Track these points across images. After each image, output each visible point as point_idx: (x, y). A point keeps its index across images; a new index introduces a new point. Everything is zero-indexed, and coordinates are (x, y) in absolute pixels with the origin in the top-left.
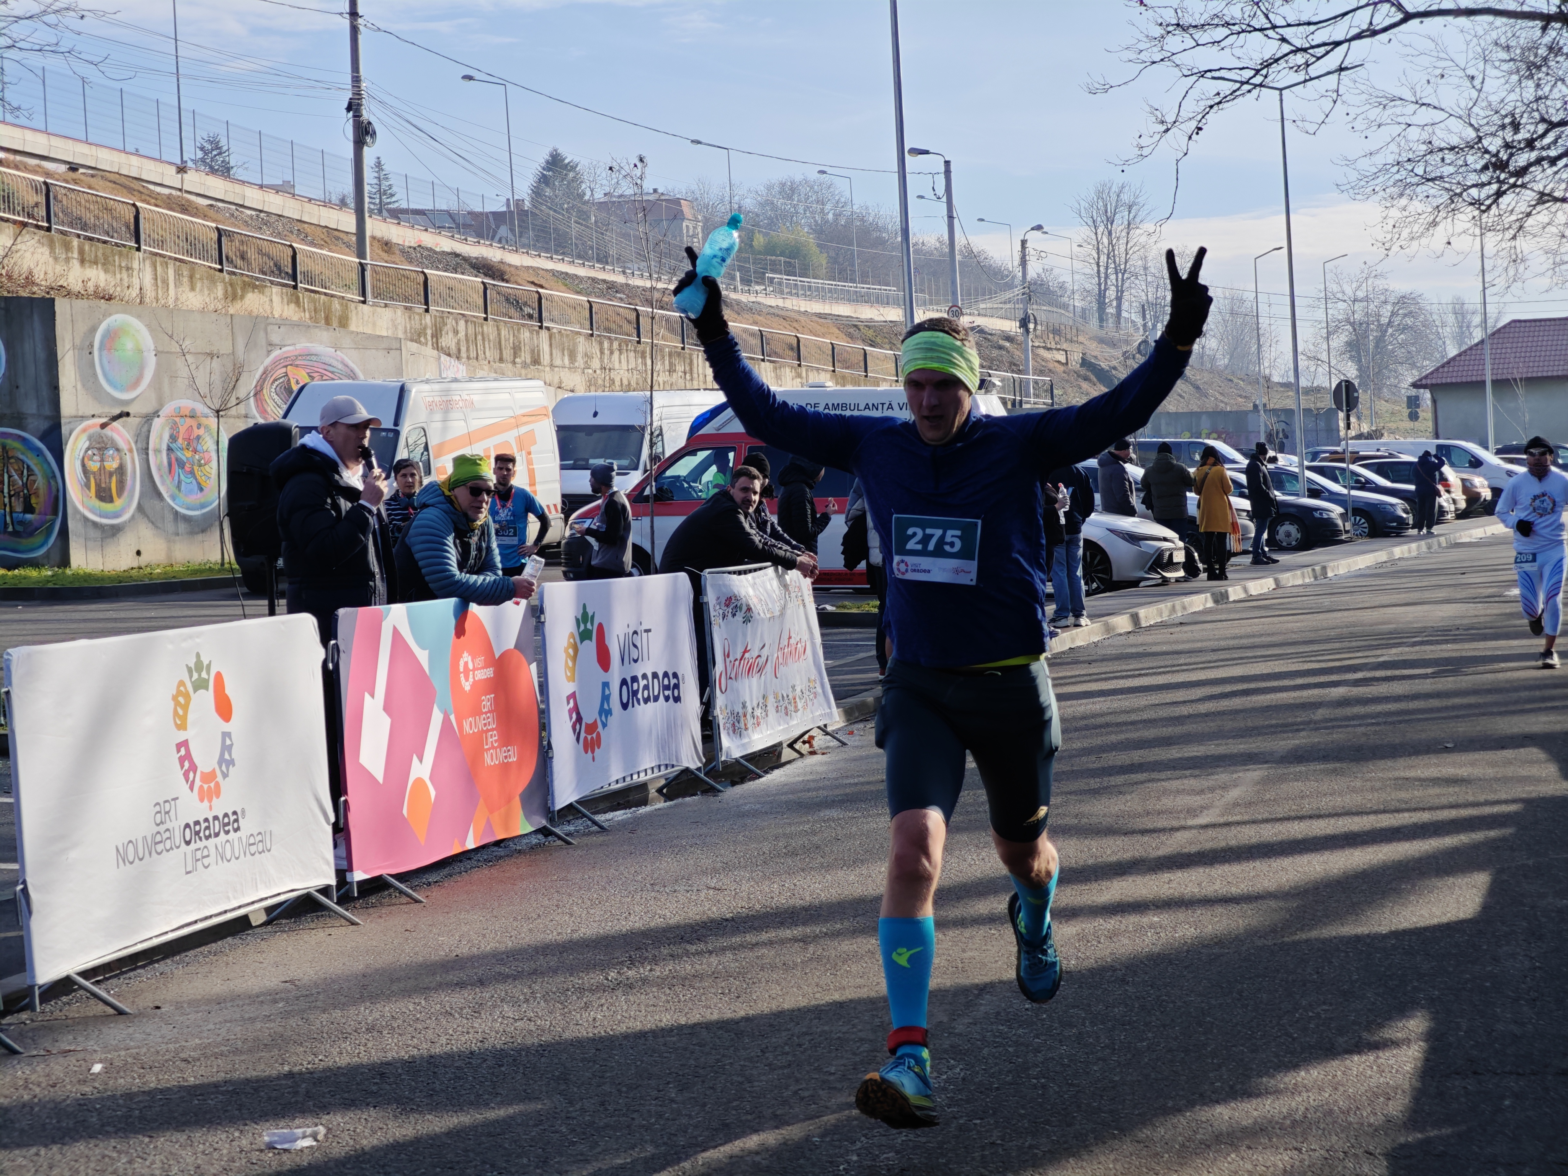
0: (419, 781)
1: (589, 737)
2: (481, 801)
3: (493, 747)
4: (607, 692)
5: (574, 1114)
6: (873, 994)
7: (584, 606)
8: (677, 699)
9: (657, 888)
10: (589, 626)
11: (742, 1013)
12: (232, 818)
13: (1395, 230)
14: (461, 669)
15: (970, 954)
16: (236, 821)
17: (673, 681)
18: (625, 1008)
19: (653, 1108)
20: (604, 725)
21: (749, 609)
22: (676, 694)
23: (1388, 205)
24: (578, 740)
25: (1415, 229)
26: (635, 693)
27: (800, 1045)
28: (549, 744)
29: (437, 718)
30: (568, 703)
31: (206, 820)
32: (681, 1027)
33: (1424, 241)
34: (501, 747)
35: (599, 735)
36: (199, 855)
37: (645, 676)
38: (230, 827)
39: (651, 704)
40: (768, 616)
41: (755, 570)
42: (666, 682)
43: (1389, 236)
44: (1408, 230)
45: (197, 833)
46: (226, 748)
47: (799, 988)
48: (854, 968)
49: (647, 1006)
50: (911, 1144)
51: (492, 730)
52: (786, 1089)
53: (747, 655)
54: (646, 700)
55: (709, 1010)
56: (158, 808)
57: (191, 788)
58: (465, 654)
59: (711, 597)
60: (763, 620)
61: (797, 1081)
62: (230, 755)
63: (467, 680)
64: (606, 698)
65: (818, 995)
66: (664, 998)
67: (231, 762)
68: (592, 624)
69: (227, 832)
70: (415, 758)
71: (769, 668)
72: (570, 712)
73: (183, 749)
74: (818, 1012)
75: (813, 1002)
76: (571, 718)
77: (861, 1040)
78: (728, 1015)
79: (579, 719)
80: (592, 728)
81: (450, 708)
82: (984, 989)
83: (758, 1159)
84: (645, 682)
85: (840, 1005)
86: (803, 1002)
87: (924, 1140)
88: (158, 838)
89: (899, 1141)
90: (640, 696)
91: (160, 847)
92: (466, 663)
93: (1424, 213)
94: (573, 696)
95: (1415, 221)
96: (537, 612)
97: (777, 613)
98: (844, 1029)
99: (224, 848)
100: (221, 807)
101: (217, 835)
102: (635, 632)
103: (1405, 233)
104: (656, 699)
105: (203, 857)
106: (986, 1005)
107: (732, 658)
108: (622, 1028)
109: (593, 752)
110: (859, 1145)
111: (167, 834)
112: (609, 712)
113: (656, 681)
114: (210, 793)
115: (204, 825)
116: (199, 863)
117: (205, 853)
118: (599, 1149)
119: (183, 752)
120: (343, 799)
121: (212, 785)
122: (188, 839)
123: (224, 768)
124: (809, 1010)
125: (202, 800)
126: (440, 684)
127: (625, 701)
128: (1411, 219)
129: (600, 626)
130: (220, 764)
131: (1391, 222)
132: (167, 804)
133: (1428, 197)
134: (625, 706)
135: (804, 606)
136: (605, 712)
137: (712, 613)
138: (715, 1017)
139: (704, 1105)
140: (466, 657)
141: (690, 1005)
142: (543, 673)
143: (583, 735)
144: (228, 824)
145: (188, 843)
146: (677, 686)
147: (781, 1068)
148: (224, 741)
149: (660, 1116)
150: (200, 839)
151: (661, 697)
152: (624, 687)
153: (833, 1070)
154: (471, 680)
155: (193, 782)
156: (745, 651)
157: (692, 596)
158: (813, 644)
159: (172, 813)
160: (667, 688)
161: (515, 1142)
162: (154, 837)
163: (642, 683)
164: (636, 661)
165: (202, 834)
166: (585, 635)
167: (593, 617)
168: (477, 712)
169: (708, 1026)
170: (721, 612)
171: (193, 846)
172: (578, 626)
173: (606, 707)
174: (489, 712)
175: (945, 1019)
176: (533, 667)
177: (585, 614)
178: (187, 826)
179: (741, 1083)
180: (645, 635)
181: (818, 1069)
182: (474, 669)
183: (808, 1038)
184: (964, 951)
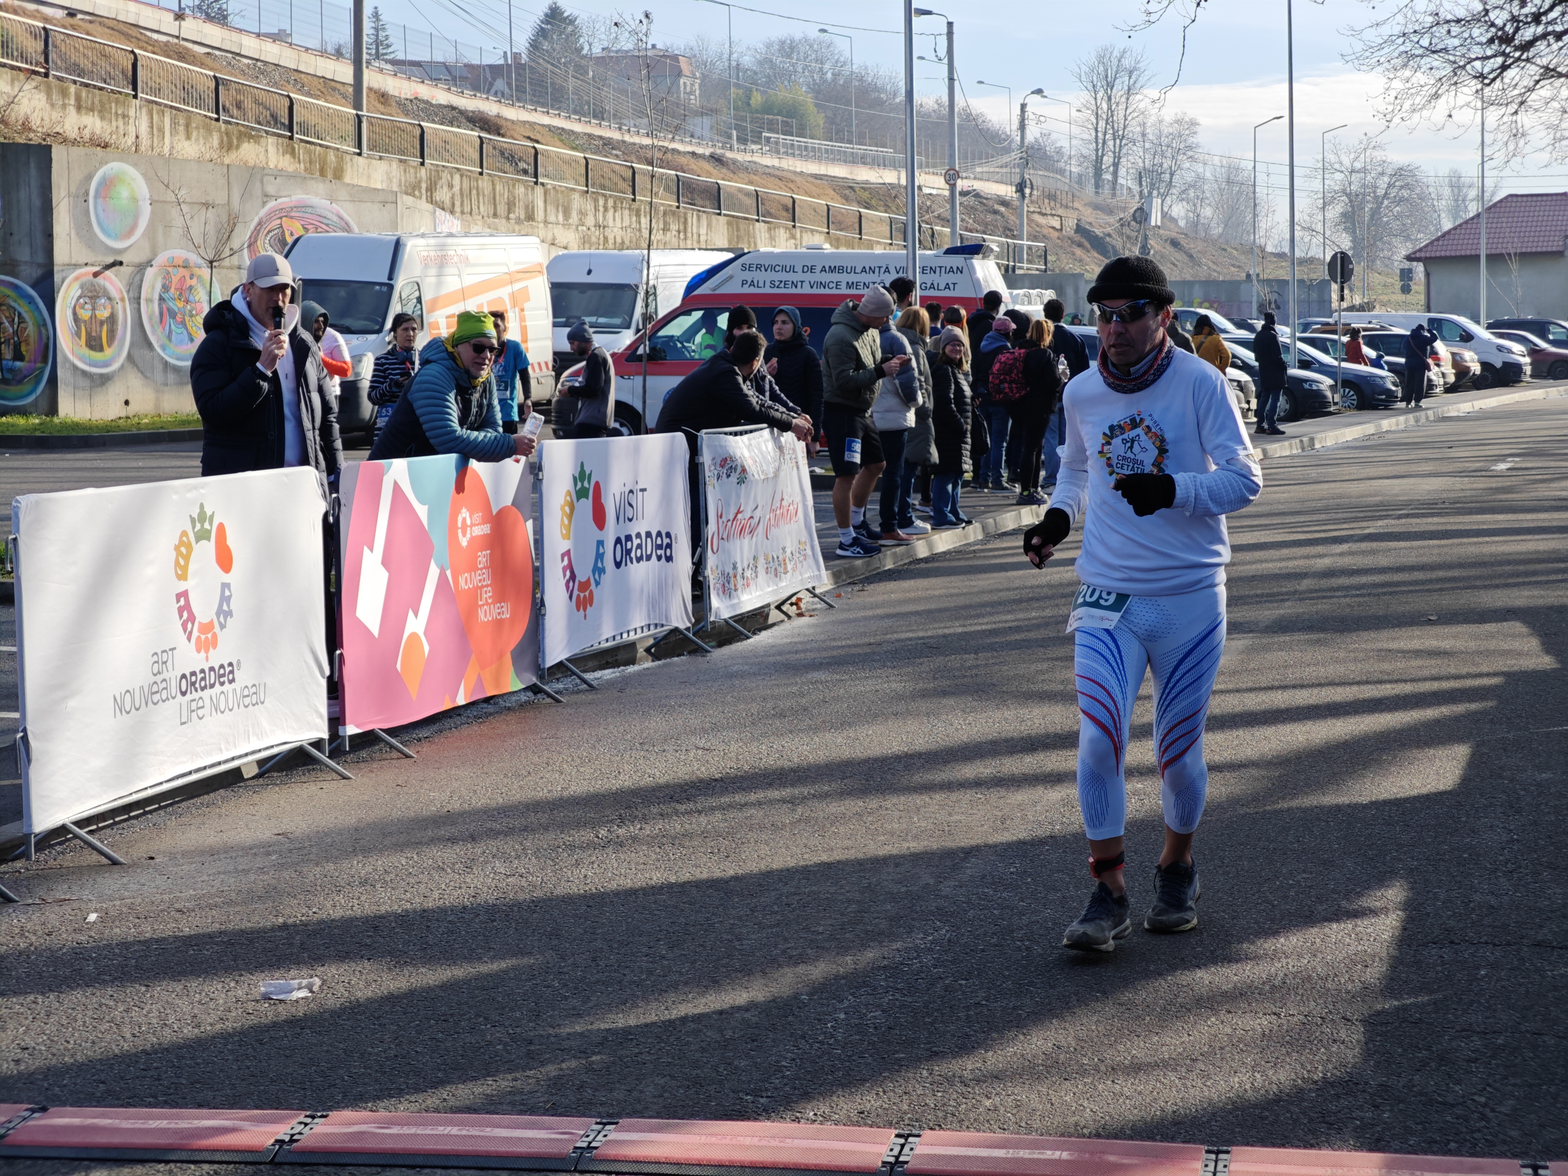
0: (414, 636)
1: (582, 595)
2: (473, 657)
3: (487, 604)
4: (601, 550)
5: (565, 970)
6: (860, 856)
7: (582, 465)
8: (669, 559)
9: (646, 747)
10: (586, 484)
11: (731, 873)
12: (228, 669)
13: (1398, 101)
14: (459, 525)
15: (956, 817)
16: (232, 672)
17: (666, 541)
18: (615, 865)
19: (644, 964)
20: (597, 583)
21: (744, 470)
22: (668, 554)
23: (1392, 76)
24: (571, 597)
25: (1417, 101)
26: (629, 552)
27: (788, 905)
28: (542, 600)
29: (434, 572)
30: (563, 560)
31: (202, 671)
32: (671, 886)
33: (1425, 113)
34: (494, 603)
35: (591, 593)
36: (194, 706)
37: (638, 535)
38: (225, 679)
39: (643, 564)
40: (762, 477)
41: (751, 431)
42: (659, 541)
43: (1390, 108)
44: (1409, 102)
45: (193, 684)
46: (225, 599)
47: (788, 848)
48: (842, 829)
49: (637, 864)
50: (897, 1003)
51: (487, 586)
52: (775, 947)
53: (739, 516)
54: (639, 560)
55: (699, 870)
56: (155, 658)
57: (189, 639)
58: (464, 510)
59: (706, 458)
60: (757, 481)
61: (786, 940)
62: (228, 606)
63: (464, 535)
64: (600, 556)
65: (806, 856)
66: (654, 856)
67: (229, 614)
68: (589, 482)
69: (222, 684)
70: (411, 613)
71: (761, 529)
72: (564, 570)
73: (182, 599)
74: (806, 873)
75: (802, 863)
76: (565, 576)
77: (849, 901)
78: (718, 874)
79: (573, 577)
80: (584, 586)
81: (447, 564)
82: (969, 852)
83: (747, 1015)
84: (639, 541)
85: (828, 866)
86: (791, 863)
87: (910, 1000)
88: (155, 688)
89: (886, 1000)
90: (633, 555)
91: (156, 698)
92: (464, 519)
93: (1426, 84)
94: (568, 553)
95: (1417, 93)
96: (535, 470)
97: (771, 475)
98: (832, 890)
99: (218, 700)
100: (217, 658)
101: (212, 686)
102: (631, 491)
103: (1407, 106)
104: (649, 558)
105: (198, 708)
106: (971, 869)
107: (724, 519)
108: (613, 886)
109: (585, 610)
110: (846, 1003)
111: (164, 685)
112: (602, 571)
113: (649, 540)
114: (207, 644)
115: (200, 676)
116: (194, 714)
117: (201, 704)
118: (590, 1004)
119: (182, 602)
120: (338, 652)
121: (209, 636)
122: (184, 689)
123: (222, 619)
124: (797, 871)
125: (199, 651)
126: (439, 539)
127: (618, 559)
128: (1413, 91)
129: (597, 485)
130: (218, 615)
131: (1393, 94)
132: (165, 654)
133: (1431, 69)
134: (618, 565)
135: (798, 468)
136: (599, 570)
137: (707, 474)
138: (705, 876)
139: (693, 963)
140: (464, 513)
141: (680, 863)
142: (539, 532)
143: (576, 593)
144: (223, 675)
145: (184, 694)
146: (669, 546)
147: (771, 927)
148: (223, 592)
149: (650, 972)
150: (196, 690)
151: (654, 557)
152: (618, 546)
153: (821, 929)
154: (468, 536)
155: (191, 633)
156: (738, 512)
157: (688, 457)
158: (805, 506)
159: (169, 664)
160: (659, 547)
161: (508, 995)
162: (150, 686)
163: (636, 542)
164: (630, 520)
165: (197, 685)
166: (581, 494)
167: (590, 475)
168: (473, 568)
169: (698, 885)
170: (716, 472)
171: (189, 697)
172: (576, 484)
173: (600, 565)
174: (484, 568)
175: (932, 882)
176: (530, 524)
177: (582, 472)
178: (184, 676)
179: (731, 941)
180: (640, 494)
181: (807, 929)
182: (472, 525)
183: (797, 898)
184: (950, 815)
